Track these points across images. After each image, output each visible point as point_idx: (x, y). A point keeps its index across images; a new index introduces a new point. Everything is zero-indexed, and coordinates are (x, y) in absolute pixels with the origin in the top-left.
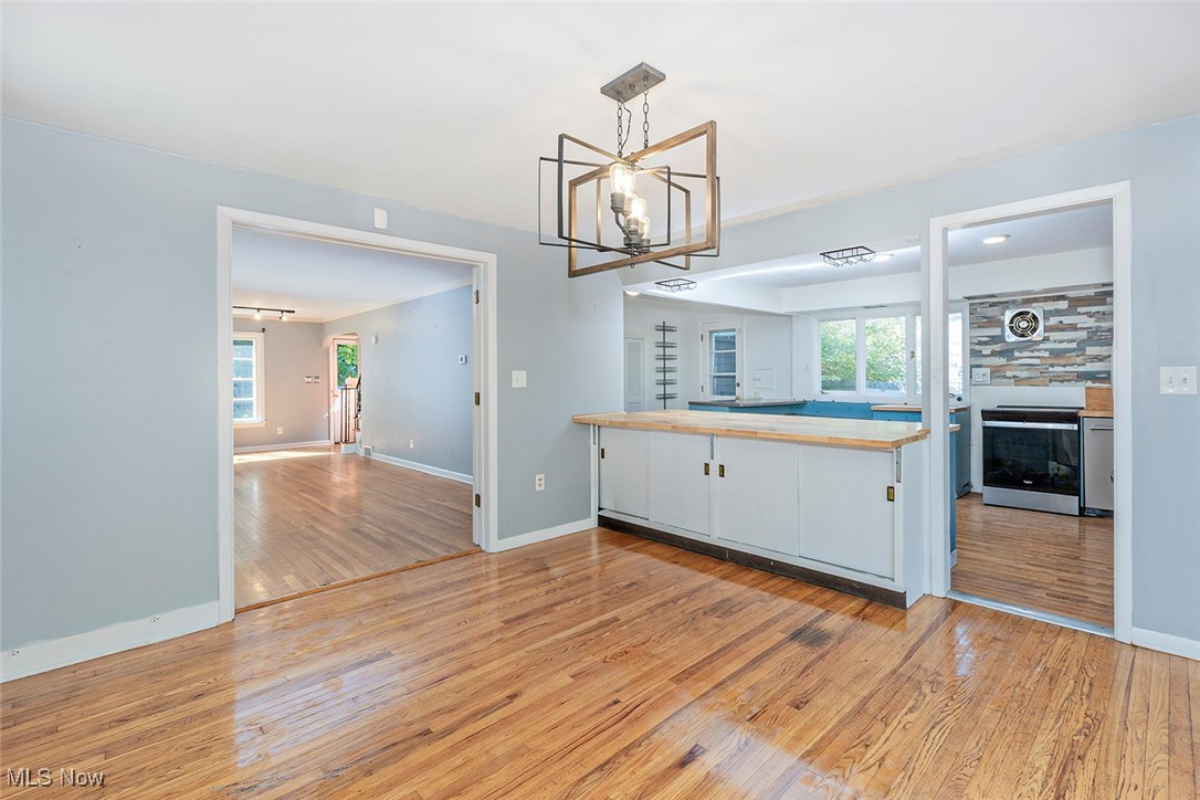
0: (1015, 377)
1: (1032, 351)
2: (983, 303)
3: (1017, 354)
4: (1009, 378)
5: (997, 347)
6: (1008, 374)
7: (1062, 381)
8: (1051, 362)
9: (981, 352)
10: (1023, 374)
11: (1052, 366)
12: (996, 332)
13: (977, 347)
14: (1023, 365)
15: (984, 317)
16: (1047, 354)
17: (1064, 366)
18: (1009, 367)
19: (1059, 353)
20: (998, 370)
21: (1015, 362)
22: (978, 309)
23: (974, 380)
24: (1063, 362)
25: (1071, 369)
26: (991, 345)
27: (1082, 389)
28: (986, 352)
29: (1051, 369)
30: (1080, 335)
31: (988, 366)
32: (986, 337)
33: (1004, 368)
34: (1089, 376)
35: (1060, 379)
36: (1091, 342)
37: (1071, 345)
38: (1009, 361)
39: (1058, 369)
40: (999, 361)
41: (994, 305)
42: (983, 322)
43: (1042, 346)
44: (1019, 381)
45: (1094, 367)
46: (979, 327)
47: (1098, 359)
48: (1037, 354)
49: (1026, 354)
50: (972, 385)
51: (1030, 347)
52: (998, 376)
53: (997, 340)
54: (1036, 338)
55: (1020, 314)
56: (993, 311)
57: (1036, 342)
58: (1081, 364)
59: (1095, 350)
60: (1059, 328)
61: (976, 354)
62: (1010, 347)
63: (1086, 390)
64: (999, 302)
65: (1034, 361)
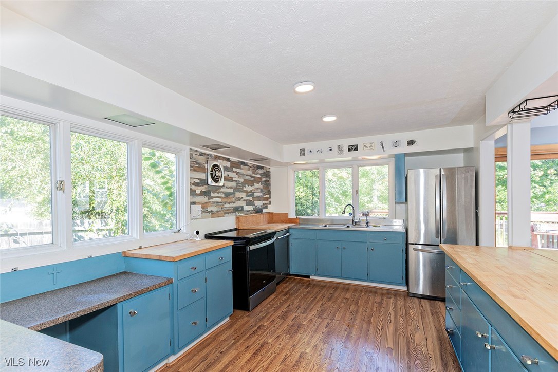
0: (212, 211)
1: (218, 193)
2: (196, 151)
3: (212, 195)
4: (209, 212)
5: (203, 188)
6: (209, 209)
7: (228, 213)
8: (225, 200)
9: (195, 191)
10: (215, 209)
11: (225, 203)
12: (203, 176)
13: (194, 187)
14: (214, 202)
15: (198, 163)
16: (223, 196)
17: (229, 203)
18: (209, 204)
19: (227, 195)
20: (204, 206)
21: (211, 200)
22: (194, 155)
23: (193, 215)
24: (229, 201)
25: (231, 205)
26: (201, 186)
27: (235, 217)
28: (198, 192)
29: (225, 206)
30: (234, 184)
31: (199, 203)
32: (199, 179)
33: (207, 204)
34: (236, 210)
35: (228, 212)
36: (237, 189)
37: (231, 191)
38: (208, 199)
39: (227, 205)
40: (204, 199)
41: (202, 154)
42: (196, 167)
43: (222, 190)
44: (214, 214)
45: (238, 204)
46: (195, 170)
47: (239, 199)
48: (220, 195)
49: (216, 195)
50: (191, 219)
51: (217, 189)
52: (205, 211)
53: (204, 182)
54: (221, 184)
55: (215, 166)
56: (201, 159)
57: (220, 187)
58: (234, 203)
59: (238, 194)
60: (228, 179)
61: (193, 193)
62: (210, 189)
63: (237, 218)
64: (204, 154)
65: (219, 200)
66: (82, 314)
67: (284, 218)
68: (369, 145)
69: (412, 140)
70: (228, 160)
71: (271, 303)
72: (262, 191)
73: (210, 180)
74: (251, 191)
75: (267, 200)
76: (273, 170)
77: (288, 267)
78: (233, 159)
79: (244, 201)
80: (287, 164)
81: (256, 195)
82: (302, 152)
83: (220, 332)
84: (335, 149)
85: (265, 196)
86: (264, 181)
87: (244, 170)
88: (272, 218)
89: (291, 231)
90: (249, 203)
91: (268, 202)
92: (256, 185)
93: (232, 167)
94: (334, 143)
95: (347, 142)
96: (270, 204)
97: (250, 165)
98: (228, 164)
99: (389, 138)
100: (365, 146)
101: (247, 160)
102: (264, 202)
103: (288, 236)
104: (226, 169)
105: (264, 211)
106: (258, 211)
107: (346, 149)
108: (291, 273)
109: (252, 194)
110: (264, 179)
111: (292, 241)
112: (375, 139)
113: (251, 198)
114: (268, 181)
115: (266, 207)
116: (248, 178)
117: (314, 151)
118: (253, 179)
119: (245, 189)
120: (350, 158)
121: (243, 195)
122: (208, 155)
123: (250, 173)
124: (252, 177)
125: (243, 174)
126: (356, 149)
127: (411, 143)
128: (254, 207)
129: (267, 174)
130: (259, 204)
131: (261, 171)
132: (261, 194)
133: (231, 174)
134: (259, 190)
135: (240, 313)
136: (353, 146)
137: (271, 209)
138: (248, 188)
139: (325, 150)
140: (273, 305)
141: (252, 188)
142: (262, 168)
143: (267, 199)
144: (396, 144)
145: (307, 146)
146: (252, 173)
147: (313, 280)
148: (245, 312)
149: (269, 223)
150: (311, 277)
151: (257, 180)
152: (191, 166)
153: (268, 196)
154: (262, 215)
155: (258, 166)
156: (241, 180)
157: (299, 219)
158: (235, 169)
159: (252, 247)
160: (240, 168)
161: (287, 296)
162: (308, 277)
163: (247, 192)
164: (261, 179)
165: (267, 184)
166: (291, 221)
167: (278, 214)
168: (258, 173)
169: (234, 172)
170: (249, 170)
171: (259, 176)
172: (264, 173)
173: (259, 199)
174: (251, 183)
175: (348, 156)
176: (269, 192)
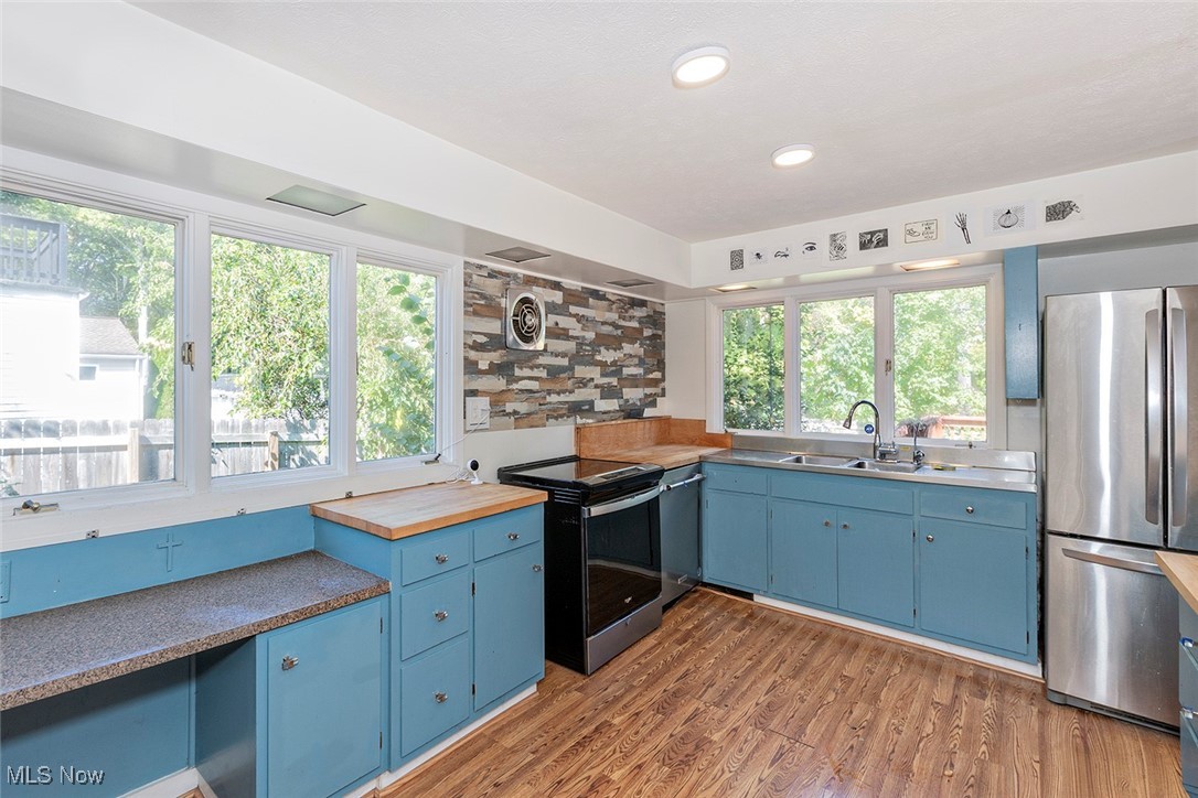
0: (515, 412)
1: (532, 368)
2: (480, 267)
3: (518, 372)
4: (508, 414)
5: (497, 356)
6: (509, 407)
7: (556, 418)
8: (548, 386)
9: (476, 363)
10: (523, 408)
11: (549, 393)
12: (494, 327)
13: (473, 355)
14: (522, 391)
15: (483, 296)
16: (544, 374)
17: (559, 394)
18: (509, 395)
19: (554, 372)
20: (497, 400)
21: (515, 386)
22: (475, 277)
23: (470, 420)
24: (557, 387)
25: (562, 398)
26: (490, 351)
27: (572, 428)
28: (483, 365)
29: (549, 399)
30: (570, 346)
31: (485, 393)
32: (485, 334)
33: (504, 396)
34: (576, 409)
35: (555, 414)
36: (578, 358)
37: (565, 362)
38: (509, 383)
39: (554, 398)
40: (498, 383)
41: (493, 274)
42: (480, 305)
43: (542, 360)
44: (520, 419)
45: (580, 395)
46: (475, 313)
47: (583, 383)
48: (536, 373)
49: (527, 372)
50: (466, 432)
51: (530, 359)
52: (497, 410)
53: (497, 342)
54: (540, 345)
55: (525, 301)
56: (492, 287)
57: (537, 354)
58: (571, 392)
59: (581, 371)
60: (556, 333)
61: (471, 367)
62: (512, 358)
63: (578, 430)
64: (500, 273)
65: (534, 385)
66: (172, 657)
67: (693, 433)
68: (920, 229)
69: (1063, 204)
70: (557, 286)
71: (643, 661)
72: (641, 363)
73: (512, 336)
74: (614, 363)
75: (656, 386)
76: (671, 310)
77: (700, 564)
78: (568, 282)
79: (596, 386)
80: (702, 294)
81: (626, 371)
82: (737, 260)
83: (509, 724)
84: (824, 246)
85: (651, 376)
86: (648, 338)
87: (595, 311)
88: (668, 431)
89: (707, 468)
90: (608, 392)
91: (658, 390)
92: (628, 348)
93: (566, 303)
94: (820, 231)
95: (853, 226)
96: (663, 395)
97: (613, 298)
98: (558, 297)
99: (982, 203)
100: (911, 233)
101: (605, 286)
102: (649, 391)
103: (699, 482)
104: (552, 308)
105: (648, 412)
106: (632, 413)
107: (852, 244)
108: (705, 580)
109: (615, 369)
110: (647, 333)
111: (709, 496)
112: (942, 209)
113: (614, 381)
114: (660, 337)
115: (653, 404)
116: (607, 329)
117: (768, 255)
118: (619, 332)
119: (598, 358)
120: (868, 270)
121: (593, 373)
122: (507, 275)
123: (613, 316)
124: (617, 327)
125: (593, 320)
126: (883, 242)
127: (1058, 212)
128: (622, 401)
129: (656, 320)
130: (633, 395)
131: (639, 312)
132: (641, 371)
133: (565, 322)
134: (636, 361)
135: (563, 674)
136: (872, 233)
137: (664, 408)
138: (607, 356)
139: (797, 250)
140: (647, 665)
141: (618, 355)
142: (643, 304)
143: (655, 383)
144: (1008, 218)
145: (748, 242)
146: (616, 316)
147: (762, 607)
148: (578, 675)
149: (659, 443)
150: (757, 598)
151: (631, 336)
152: (466, 304)
153: (656, 375)
154: (641, 425)
155: (633, 298)
156: (590, 335)
157: (732, 435)
158: (573, 309)
159: (596, 510)
160: (586, 306)
161: (687, 645)
162: (749, 596)
163: (603, 364)
164: (640, 331)
165: (656, 346)
166: (713, 440)
167: (683, 423)
168: (632, 318)
169: (571, 315)
170: (610, 310)
171: (635, 324)
172: (648, 316)
173: (634, 382)
174: (613, 342)
175: (863, 264)
176: (661, 365)
